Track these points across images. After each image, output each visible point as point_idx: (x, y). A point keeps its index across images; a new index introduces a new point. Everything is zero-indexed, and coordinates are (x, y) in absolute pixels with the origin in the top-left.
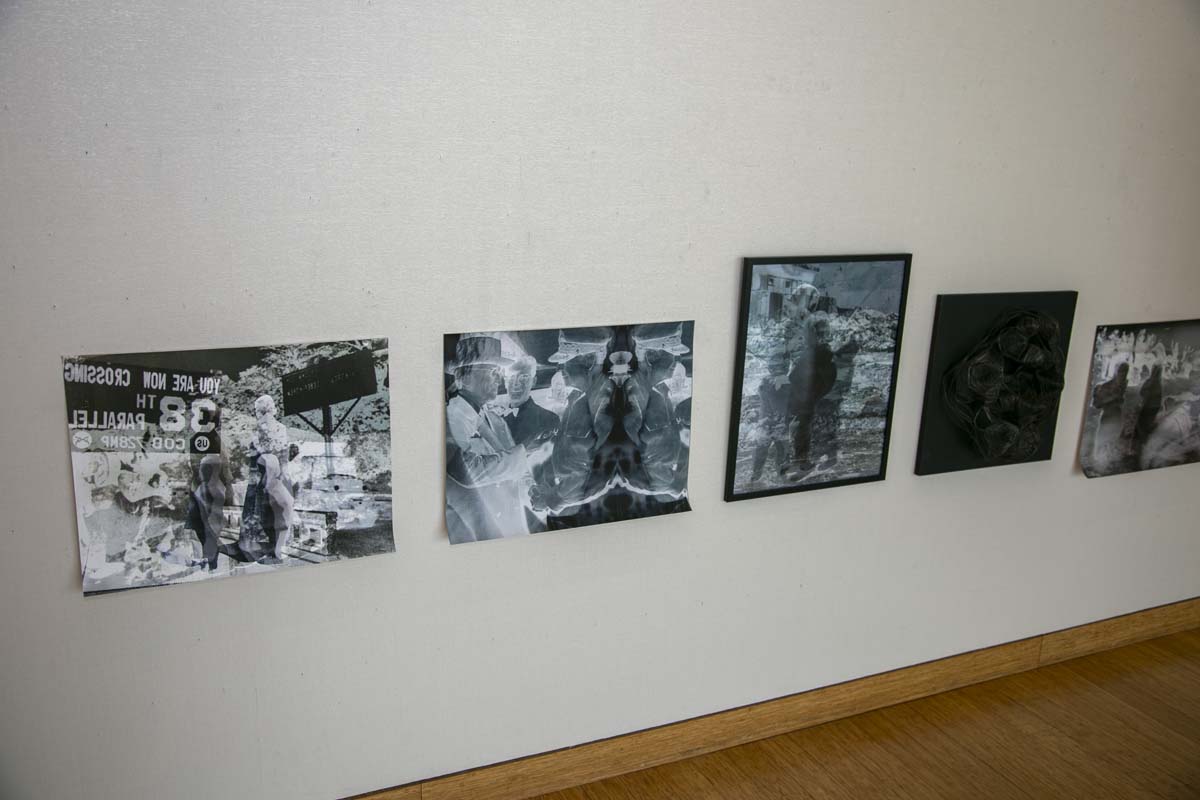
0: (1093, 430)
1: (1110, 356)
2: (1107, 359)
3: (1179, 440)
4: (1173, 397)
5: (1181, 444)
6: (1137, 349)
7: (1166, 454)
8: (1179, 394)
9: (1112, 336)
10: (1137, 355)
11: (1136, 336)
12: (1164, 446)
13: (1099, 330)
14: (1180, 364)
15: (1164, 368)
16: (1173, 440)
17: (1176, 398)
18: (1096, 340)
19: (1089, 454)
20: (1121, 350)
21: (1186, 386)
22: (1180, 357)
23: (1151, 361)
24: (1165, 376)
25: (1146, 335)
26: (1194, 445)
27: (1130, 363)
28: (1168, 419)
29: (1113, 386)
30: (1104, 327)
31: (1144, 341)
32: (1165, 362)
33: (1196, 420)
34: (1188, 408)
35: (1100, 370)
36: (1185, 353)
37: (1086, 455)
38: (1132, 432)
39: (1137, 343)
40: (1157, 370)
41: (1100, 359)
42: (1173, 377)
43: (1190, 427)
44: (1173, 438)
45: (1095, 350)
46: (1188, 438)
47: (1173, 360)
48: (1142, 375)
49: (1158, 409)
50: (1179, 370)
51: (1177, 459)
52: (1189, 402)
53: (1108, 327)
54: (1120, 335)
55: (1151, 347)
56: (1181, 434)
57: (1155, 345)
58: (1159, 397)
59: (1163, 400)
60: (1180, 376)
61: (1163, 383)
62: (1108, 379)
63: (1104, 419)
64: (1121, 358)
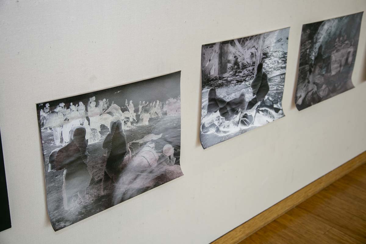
0: (58, 189)
1: (62, 126)
2: (59, 130)
3: (149, 170)
4: (137, 141)
5: (151, 172)
6: (89, 114)
7: (139, 184)
8: (143, 137)
9: (58, 109)
10: (91, 119)
11: (86, 104)
12: (135, 179)
13: (40, 107)
14: (138, 116)
15: (123, 123)
16: (142, 172)
17: (141, 141)
18: (39, 116)
19: (58, 207)
20: (73, 118)
21: (148, 131)
22: (136, 111)
23: (108, 121)
24: (124, 128)
25: (97, 101)
26: (162, 170)
27: (86, 126)
28: (135, 158)
29: (72, 148)
30: (45, 104)
31: (96, 106)
32: (123, 118)
33: (162, 152)
34: (153, 145)
35: (53, 140)
36: (140, 107)
37: (56, 209)
38: (102, 177)
39: (89, 108)
40: (116, 126)
41: (49, 131)
42: (134, 127)
43: (157, 158)
44: (142, 170)
45: (41, 125)
46: (157, 167)
47: (131, 114)
48: (101, 133)
49: (124, 154)
50: (138, 119)
51: (148, 185)
52: (153, 141)
53: (49, 102)
54: (68, 107)
55: (104, 110)
56: (150, 166)
57: (108, 107)
58: (124, 144)
59: (128, 145)
60: (140, 124)
61: (124, 133)
62: (64, 145)
63: (68, 176)
64: (75, 124)
